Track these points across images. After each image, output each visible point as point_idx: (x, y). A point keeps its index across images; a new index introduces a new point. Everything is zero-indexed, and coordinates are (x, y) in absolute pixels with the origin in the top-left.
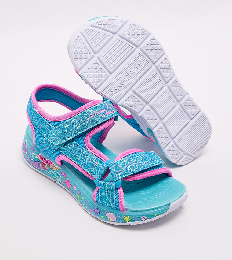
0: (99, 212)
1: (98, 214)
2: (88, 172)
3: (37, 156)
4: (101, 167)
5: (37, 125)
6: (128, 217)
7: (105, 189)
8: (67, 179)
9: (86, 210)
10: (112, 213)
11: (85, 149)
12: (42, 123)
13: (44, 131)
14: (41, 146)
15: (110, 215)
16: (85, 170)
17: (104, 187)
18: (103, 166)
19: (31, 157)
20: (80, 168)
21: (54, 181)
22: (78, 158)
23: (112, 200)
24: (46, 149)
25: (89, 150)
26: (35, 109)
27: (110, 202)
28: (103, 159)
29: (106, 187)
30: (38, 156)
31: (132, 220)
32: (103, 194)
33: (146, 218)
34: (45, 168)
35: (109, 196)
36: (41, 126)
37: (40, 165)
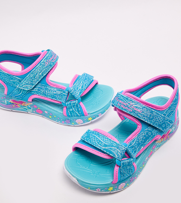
0: (70, 121)
1: (70, 123)
2: (55, 99)
3: (9, 101)
4: (63, 94)
5: (7, 81)
6: (91, 117)
7: (71, 106)
8: (39, 108)
9: (59, 123)
10: (80, 119)
11: (48, 86)
12: (12, 79)
13: (14, 84)
14: (14, 94)
15: (79, 121)
16: (53, 99)
17: (70, 106)
18: (64, 93)
19: (4, 103)
20: (49, 99)
21: (27, 112)
22: (46, 93)
23: (79, 111)
24: (19, 95)
25: (51, 86)
26: (3, 71)
27: (77, 113)
28: (62, 88)
29: (72, 105)
30: (11, 101)
31: (93, 119)
32: (71, 110)
33: (101, 114)
34: (17, 107)
35: (75, 110)
36: (11, 81)
37: (14, 106)
